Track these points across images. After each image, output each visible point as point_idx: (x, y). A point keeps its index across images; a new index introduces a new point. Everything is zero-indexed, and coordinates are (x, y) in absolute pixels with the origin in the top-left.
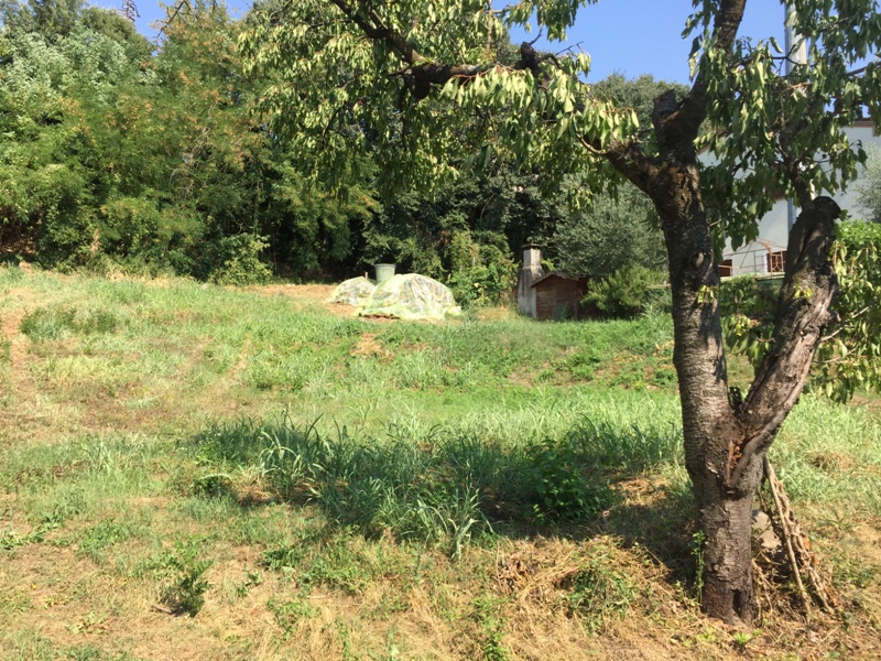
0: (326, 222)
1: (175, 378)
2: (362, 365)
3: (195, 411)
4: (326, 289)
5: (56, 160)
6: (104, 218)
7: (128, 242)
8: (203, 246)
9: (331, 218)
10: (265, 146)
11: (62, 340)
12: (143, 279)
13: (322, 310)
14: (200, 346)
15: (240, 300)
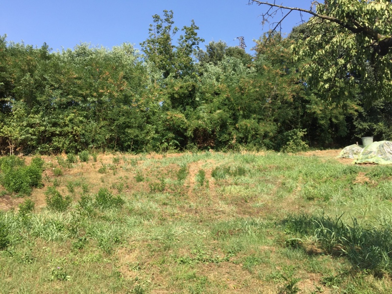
0: (334, 120)
1: (271, 194)
2: (360, 188)
3: (280, 209)
4: (336, 152)
5: (219, 109)
6: (237, 129)
7: (247, 138)
8: (277, 137)
9: (336, 118)
10: (302, 89)
11: (226, 179)
12: (254, 153)
13: (335, 162)
14: (280, 180)
15: (295, 159)
